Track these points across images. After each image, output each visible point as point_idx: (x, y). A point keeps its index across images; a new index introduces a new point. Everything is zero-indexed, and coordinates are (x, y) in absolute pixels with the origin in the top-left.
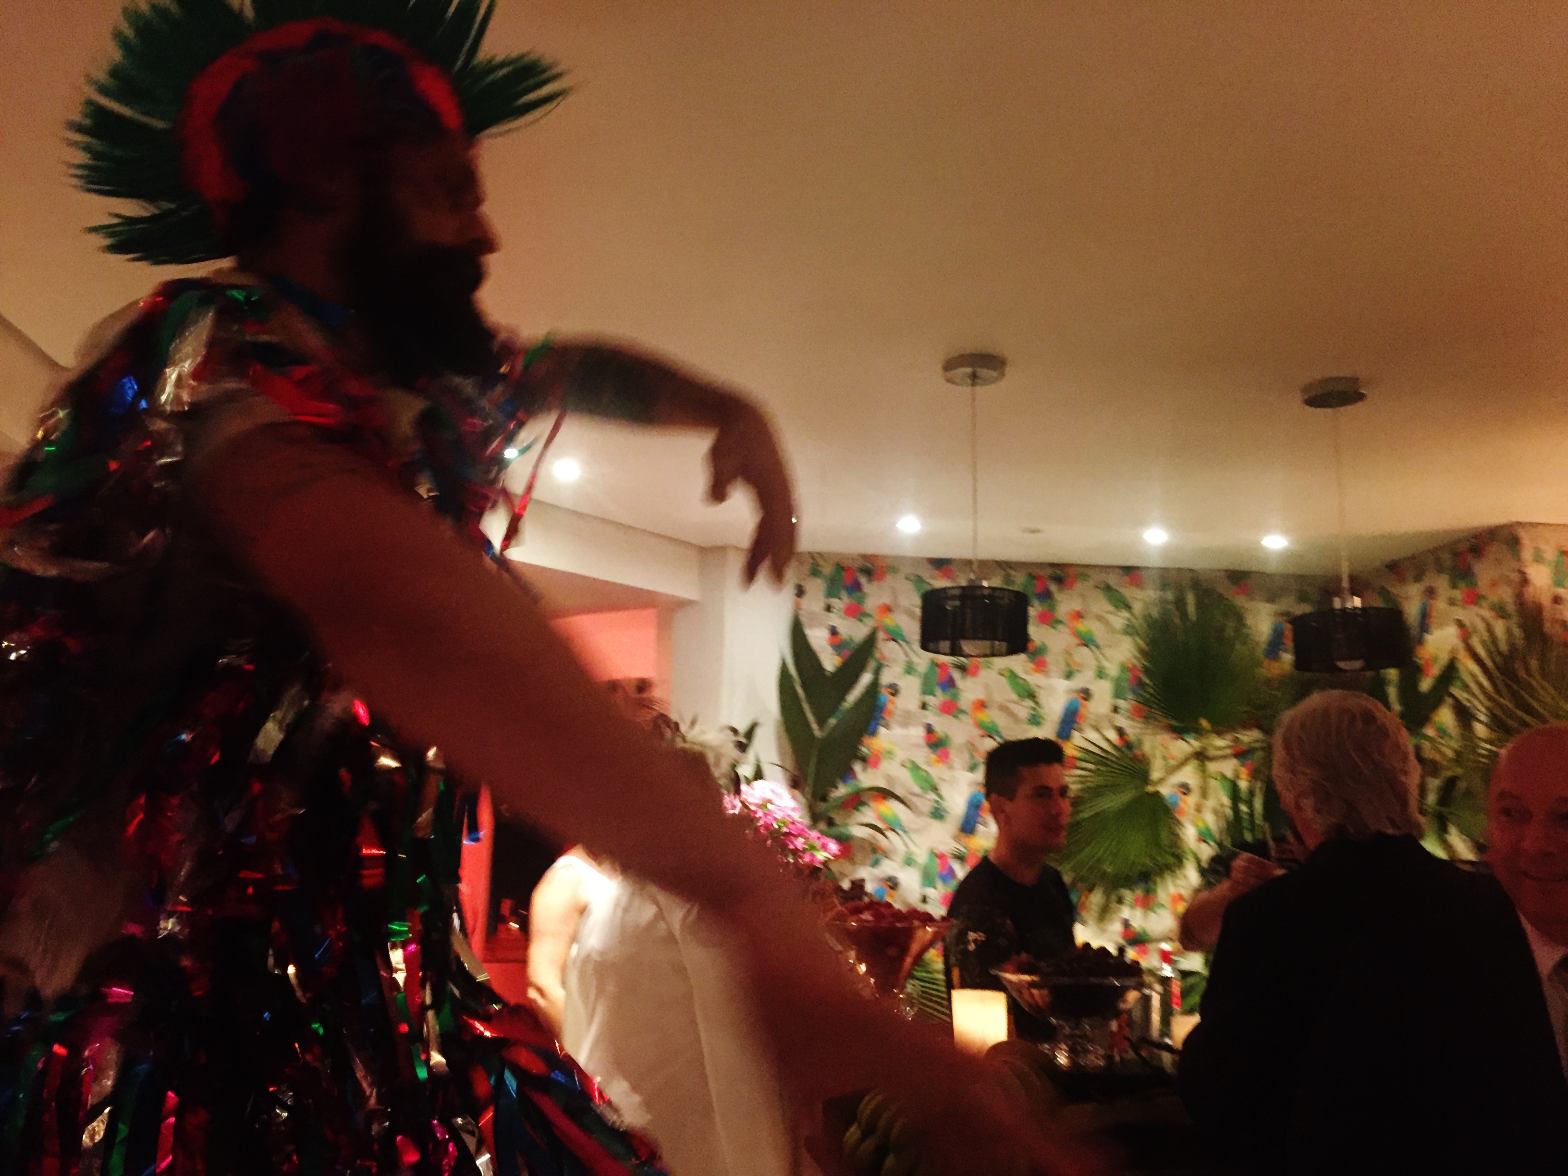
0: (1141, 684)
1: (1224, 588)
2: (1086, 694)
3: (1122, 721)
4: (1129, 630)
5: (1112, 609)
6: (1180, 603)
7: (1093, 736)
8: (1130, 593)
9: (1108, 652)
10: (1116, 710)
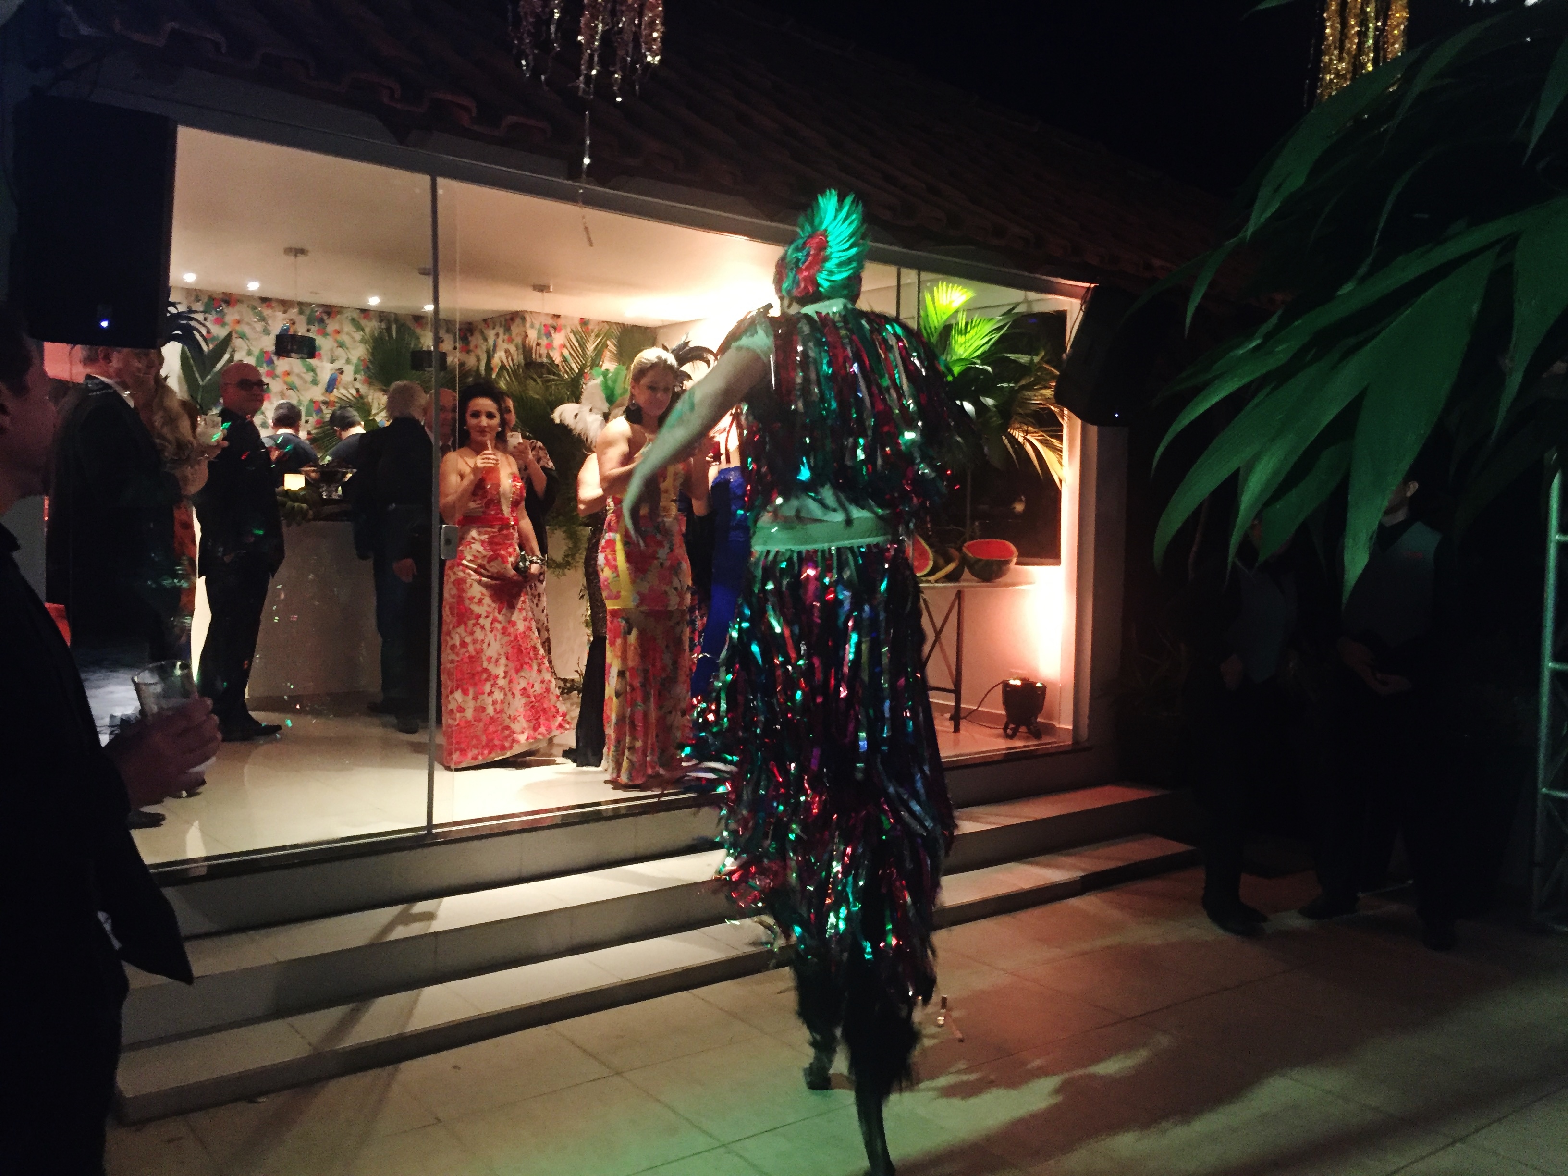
0: (368, 368)
1: (411, 324)
2: (341, 372)
3: (358, 385)
4: (363, 341)
5: (355, 330)
6: (389, 329)
7: (344, 392)
8: (363, 322)
9: (353, 352)
10: (355, 379)
